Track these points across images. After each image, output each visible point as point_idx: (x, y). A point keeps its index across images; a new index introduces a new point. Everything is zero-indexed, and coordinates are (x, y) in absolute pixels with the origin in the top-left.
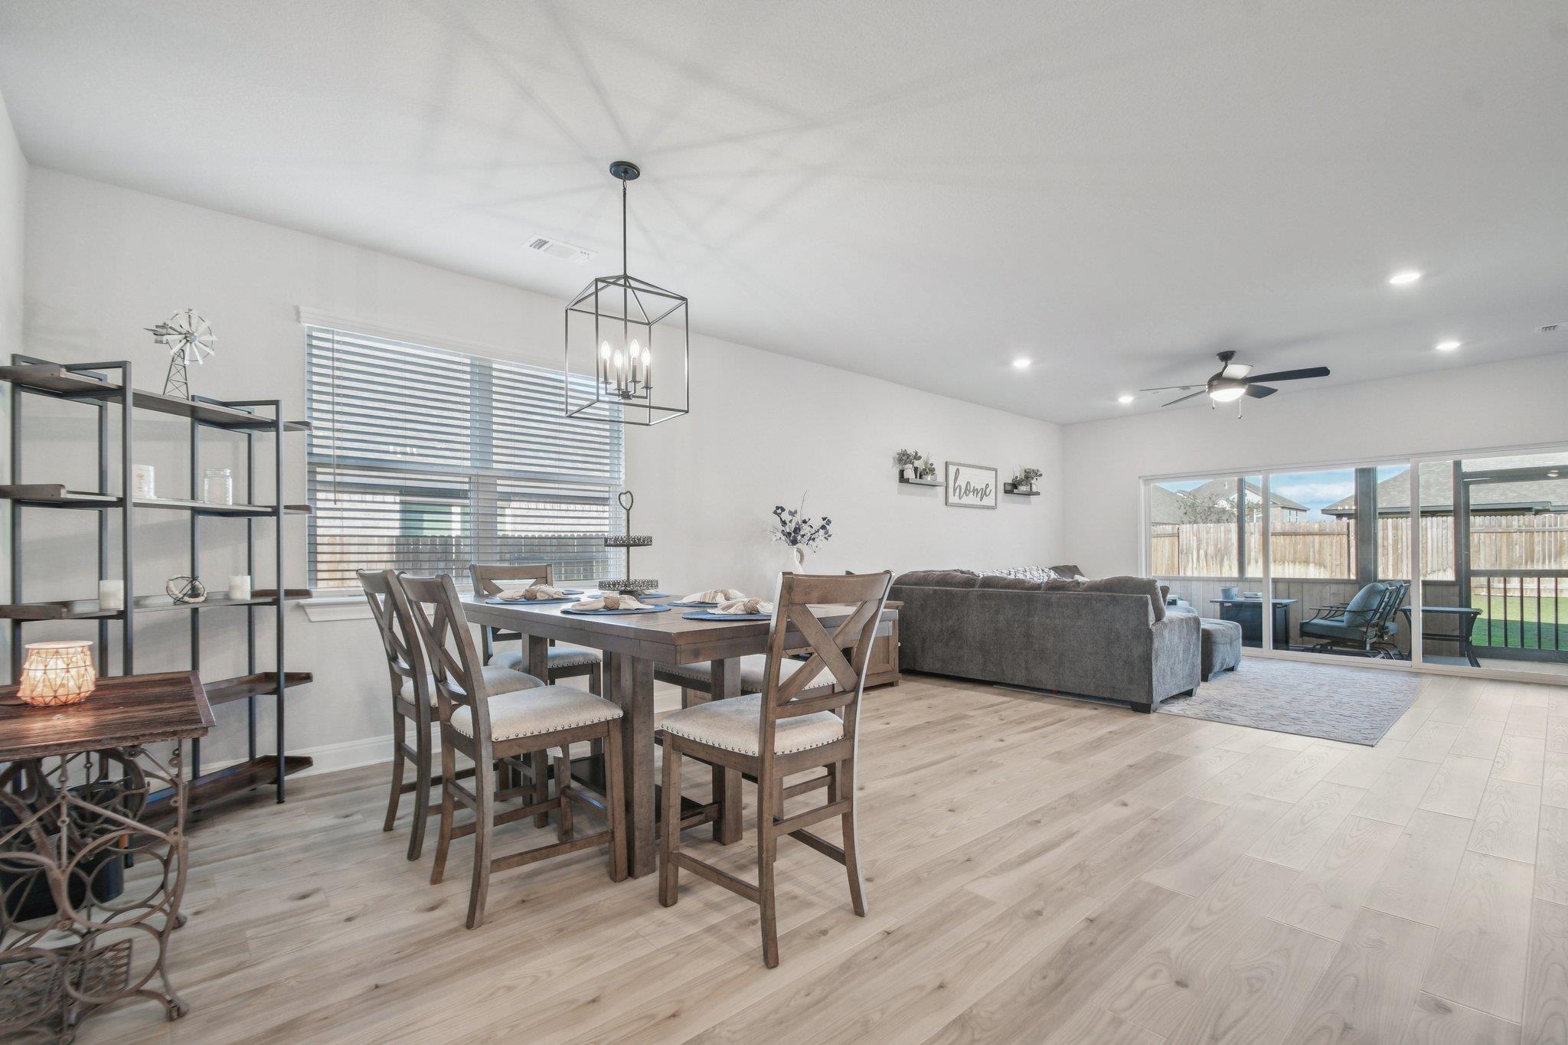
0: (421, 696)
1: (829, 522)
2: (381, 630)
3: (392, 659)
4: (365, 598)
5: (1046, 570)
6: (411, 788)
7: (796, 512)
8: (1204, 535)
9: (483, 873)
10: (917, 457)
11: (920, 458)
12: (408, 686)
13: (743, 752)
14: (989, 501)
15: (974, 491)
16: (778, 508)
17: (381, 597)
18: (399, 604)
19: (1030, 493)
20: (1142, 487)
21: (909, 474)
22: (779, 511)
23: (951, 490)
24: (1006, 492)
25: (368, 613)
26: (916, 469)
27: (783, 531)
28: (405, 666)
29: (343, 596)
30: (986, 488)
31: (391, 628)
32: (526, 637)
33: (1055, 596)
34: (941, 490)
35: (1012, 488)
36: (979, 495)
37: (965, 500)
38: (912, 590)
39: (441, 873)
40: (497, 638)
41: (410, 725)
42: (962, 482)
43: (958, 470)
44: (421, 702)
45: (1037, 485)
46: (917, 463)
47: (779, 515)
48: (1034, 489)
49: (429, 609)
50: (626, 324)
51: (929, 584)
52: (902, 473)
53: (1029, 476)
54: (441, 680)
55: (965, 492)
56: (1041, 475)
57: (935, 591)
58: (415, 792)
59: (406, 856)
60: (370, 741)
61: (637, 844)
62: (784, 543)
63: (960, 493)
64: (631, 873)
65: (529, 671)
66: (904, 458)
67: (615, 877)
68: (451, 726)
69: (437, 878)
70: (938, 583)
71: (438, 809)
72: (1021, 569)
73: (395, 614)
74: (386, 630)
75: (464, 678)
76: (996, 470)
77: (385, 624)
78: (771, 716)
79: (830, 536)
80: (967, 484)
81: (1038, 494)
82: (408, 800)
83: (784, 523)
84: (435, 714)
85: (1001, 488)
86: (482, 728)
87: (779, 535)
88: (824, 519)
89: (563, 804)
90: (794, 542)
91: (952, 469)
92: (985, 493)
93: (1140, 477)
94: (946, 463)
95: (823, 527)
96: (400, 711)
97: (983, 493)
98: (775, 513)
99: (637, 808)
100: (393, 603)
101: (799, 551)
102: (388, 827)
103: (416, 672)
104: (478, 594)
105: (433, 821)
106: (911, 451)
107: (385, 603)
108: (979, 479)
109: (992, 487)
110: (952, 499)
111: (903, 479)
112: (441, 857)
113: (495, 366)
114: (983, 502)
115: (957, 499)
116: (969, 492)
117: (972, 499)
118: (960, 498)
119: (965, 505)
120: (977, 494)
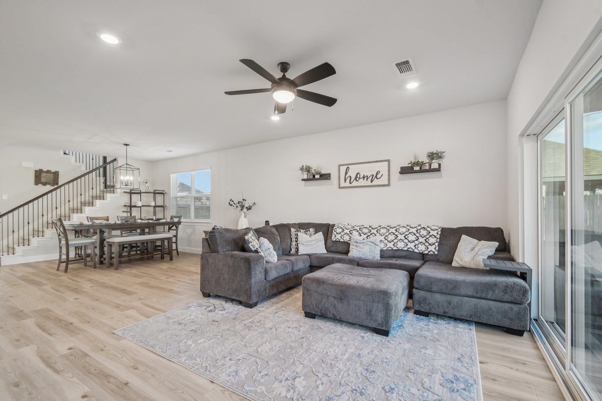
14: (382, 181)
15: (364, 177)
21: (305, 177)
23: (342, 180)
24: (402, 173)
30: (377, 174)
34: (334, 182)
35: (410, 169)
36: (370, 179)
37: (355, 184)
42: (353, 174)
43: (349, 167)
45: (439, 164)
48: (436, 167)
53: (431, 158)
55: (356, 179)
56: (444, 156)
63: (351, 179)
66: (303, 169)
76: (390, 161)
80: (358, 175)
85: (396, 171)
91: (344, 168)
94: (339, 165)
97: (375, 177)
101: (244, 213)
108: (369, 170)
109: (385, 172)
110: (343, 185)
114: (374, 183)
115: (347, 184)
116: (359, 178)
117: (362, 182)
118: (350, 183)
119: (355, 187)
120: (367, 179)
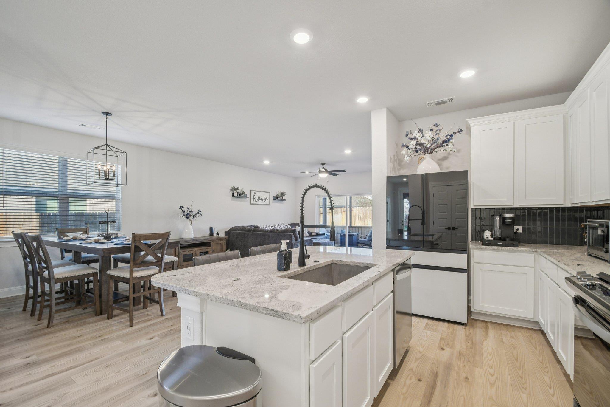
0: (34, 269)
1: (200, 211)
2: (21, 250)
3: (25, 258)
4: (14, 240)
5: (287, 225)
6: (31, 298)
7: (189, 208)
8: (360, 211)
9: (52, 313)
10: (238, 189)
11: (239, 189)
12: (30, 267)
13: (126, 277)
14: (267, 203)
15: (261, 199)
16: (181, 207)
17: (20, 240)
18: (26, 242)
19: (283, 200)
20: (317, 198)
21: (235, 194)
22: (182, 208)
23: (252, 199)
24: (274, 199)
25: (16, 244)
26: (238, 193)
27: (184, 214)
28: (29, 260)
29: (6, 239)
30: (266, 198)
31: (23, 249)
32: (73, 251)
33: (271, 234)
34: (248, 200)
35: (276, 198)
36: (263, 201)
37: (258, 202)
38: (234, 232)
39: (41, 317)
40: (66, 252)
41: (31, 278)
42: (256, 197)
43: (255, 193)
44: (34, 271)
45: (284, 197)
46: (238, 191)
47: (182, 209)
48: (284, 199)
49: (35, 244)
50: (107, 156)
51: (238, 231)
52: (233, 194)
53: (282, 194)
54: (40, 263)
55: (258, 200)
56: (286, 194)
57: (240, 232)
58: (32, 299)
59: (30, 315)
60: (18, 288)
61: (103, 306)
62: (184, 218)
63: (256, 200)
64: (101, 314)
65: (75, 261)
66: (234, 189)
67: (96, 315)
68: (43, 276)
69: (40, 319)
70: (241, 230)
71: (40, 302)
72: (277, 225)
73: (25, 245)
74: (22, 250)
75: (46, 262)
76: (270, 193)
77: (22, 248)
78: (132, 268)
79: (202, 215)
80: (259, 197)
81: (285, 200)
82: (30, 302)
83: (184, 212)
84: (38, 274)
85: (272, 198)
86: (51, 275)
87: (182, 215)
88: (198, 210)
89: (83, 298)
90: (188, 218)
91: (253, 193)
92: (266, 200)
93: (316, 196)
94: (251, 190)
95: (198, 213)
96: (28, 274)
97: (265, 200)
98: (180, 208)
99: (103, 296)
100: (24, 241)
101: (190, 220)
102: (24, 309)
103: (32, 262)
104: (60, 238)
105: (38, 305)
106: (236, 187)
107: (21, 241)
108: (263, 196)
109: (268, 198)
110: (252, 202)
111: (233, 196)
112: (41, 313)
113: (68, 160)
114: (265, 203)
115: (254, 202)
116: (259, 200)
117: (260, 202)
118: (256, 202)
119: (258, 204)
120: (262, 200)
